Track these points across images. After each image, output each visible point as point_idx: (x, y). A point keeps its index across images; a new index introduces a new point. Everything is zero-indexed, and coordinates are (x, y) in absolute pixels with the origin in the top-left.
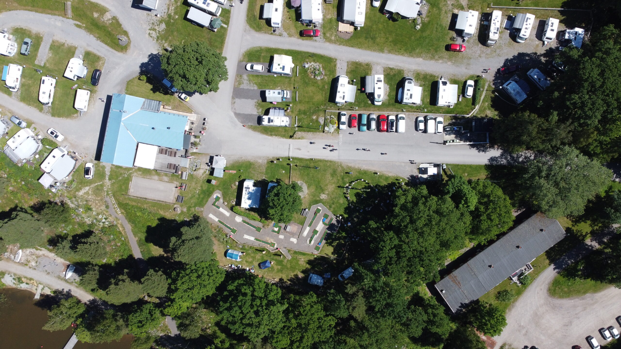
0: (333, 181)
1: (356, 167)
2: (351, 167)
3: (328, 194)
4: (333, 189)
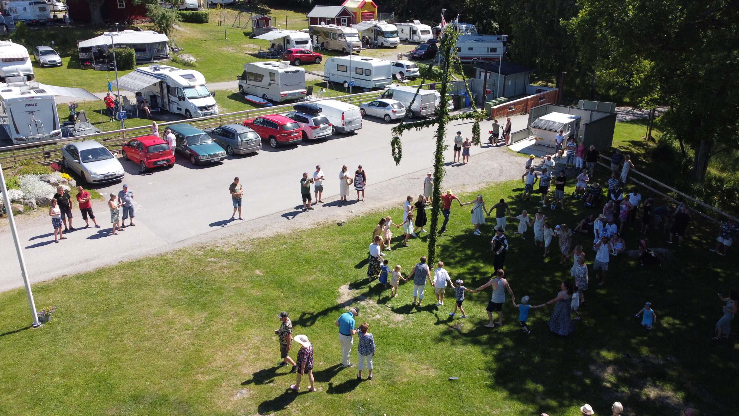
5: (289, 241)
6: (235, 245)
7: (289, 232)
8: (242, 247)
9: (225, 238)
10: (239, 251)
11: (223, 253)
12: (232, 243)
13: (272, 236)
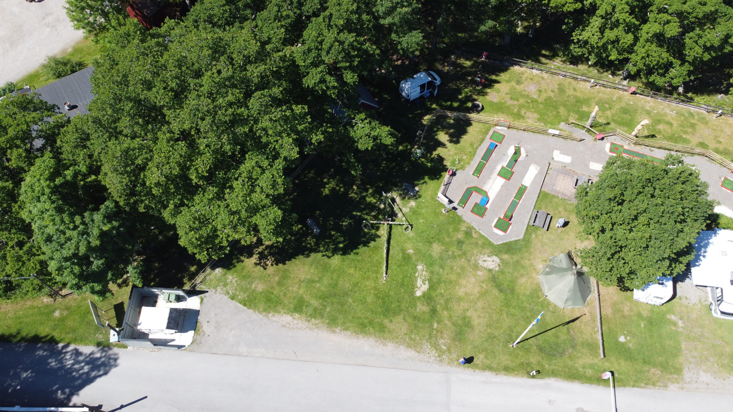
0: (464, 305)
1: (390, 346)
2: (409, 346)
3: (476, 267)
4: (463, 282)
5: (408, 340)
6: (428, 353)
7: (402, 347)
8: (427, 349)
9: (429, 362)
10: (430, 347)
11: (437, 350)
12: (428, 355)
13: (410, 349)
